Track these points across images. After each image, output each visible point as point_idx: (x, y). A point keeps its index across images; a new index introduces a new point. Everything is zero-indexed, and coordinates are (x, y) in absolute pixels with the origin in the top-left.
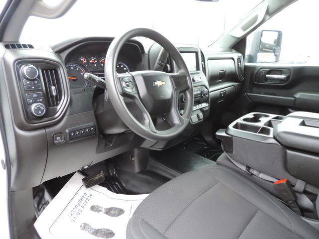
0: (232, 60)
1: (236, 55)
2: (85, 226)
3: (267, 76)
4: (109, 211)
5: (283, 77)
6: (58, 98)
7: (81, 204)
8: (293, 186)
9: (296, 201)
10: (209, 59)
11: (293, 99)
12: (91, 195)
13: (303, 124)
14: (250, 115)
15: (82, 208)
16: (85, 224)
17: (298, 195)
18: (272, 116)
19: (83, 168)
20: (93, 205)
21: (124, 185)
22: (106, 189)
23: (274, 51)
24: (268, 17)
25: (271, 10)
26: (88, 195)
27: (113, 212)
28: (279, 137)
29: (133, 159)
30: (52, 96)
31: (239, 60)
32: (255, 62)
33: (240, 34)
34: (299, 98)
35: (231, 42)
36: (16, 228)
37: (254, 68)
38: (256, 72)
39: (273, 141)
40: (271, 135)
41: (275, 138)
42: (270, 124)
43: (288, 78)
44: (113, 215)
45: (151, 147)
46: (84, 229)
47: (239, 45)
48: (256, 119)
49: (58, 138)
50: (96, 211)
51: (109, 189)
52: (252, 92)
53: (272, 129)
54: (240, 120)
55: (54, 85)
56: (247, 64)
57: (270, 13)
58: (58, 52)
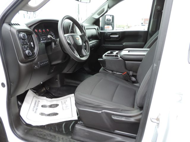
0: (95, 30)
1: (96, 27)
2: (42, 114)
3: (111, 36)
4: (51, 106)
5: (117, 36)
6: (34, 48)
7: (36, 106)
8: (129, 74)
9: (130, 79)
10: (87, 29)
11: (122, 45)
12: (39, 101)
13: (129, 52)
14: (109, 52)
15: (37, 107)
16: (42, 113)
17: (131, 77)
18: (117, 52)
19: (40, 83)
20: (42, 105)
21: (54, 94)
22: (45, 97)
23: (111, 25)
24: (109, 9)
25: (110, 6)
26: (38, 101)
27: (53, 106)
28: (123, 57)
29: (57, 80)
30: (32, 47)
31: (98, 29)
32: (104, 30)
33: (97, 17)
34: (125, 45)
35: (93, 21)
36: (12, 117)
37: (104, 33)
38: (105, 35)
39: (121, 59)
40: (119, 57)
41: (121, 57)
42: (117, 54)
43: (119, 36)
44: (54, 107)
45: (67, 72)
46: (42, 115)
47: (96, 22)
48: (111, 53)
49: (36, 66)
50: (44, 107)
51: (47, 97)
52: (104, 44)
53: (119, 55)
54: (106, 54)
55: (31, 42)
56: (101, 31)
57: (109, 8)
58: (30, 27)
